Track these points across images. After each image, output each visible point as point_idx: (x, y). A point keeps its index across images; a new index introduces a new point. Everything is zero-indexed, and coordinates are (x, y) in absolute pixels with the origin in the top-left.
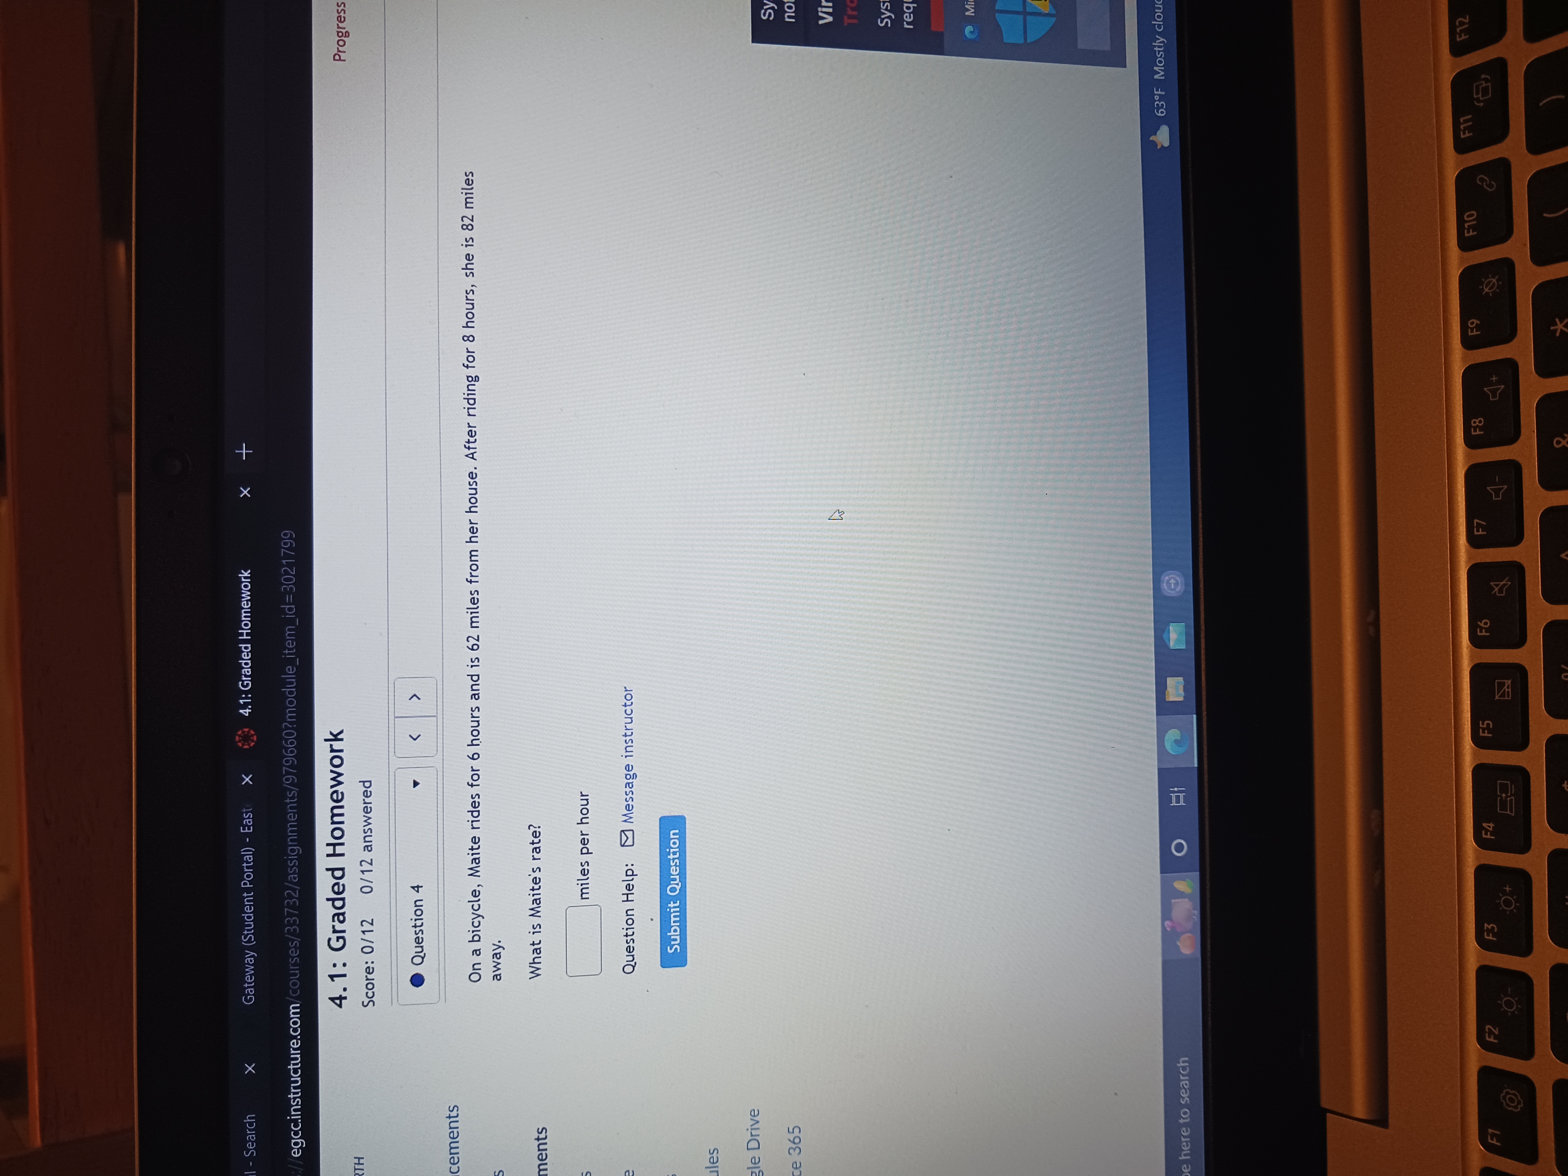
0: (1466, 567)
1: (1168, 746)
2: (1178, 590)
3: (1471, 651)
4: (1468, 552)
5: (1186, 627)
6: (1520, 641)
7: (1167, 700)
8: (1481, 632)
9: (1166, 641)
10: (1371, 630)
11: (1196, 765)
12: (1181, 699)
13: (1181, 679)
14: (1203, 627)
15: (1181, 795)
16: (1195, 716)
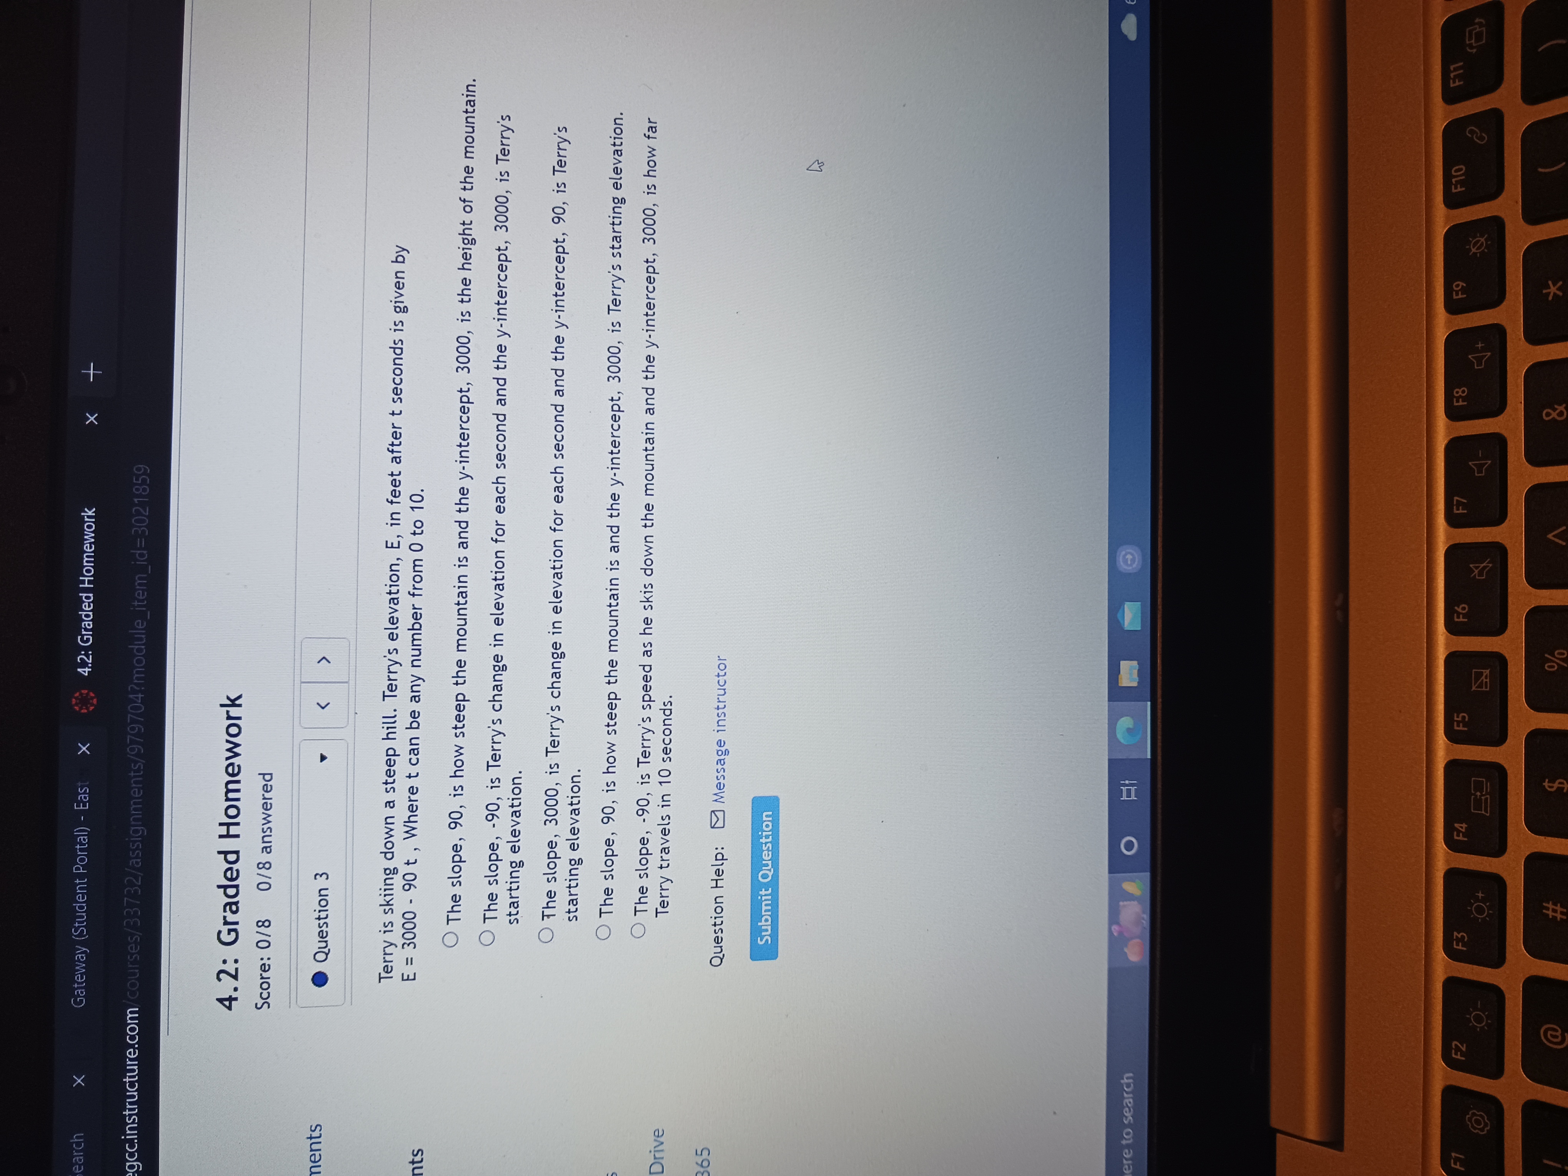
0: (1444, 548)
1: (1120, 735)
2: (1134, 566)
3: (1447, 639)
4: (1446, 531)
5: (1143, 606)
6: (1501, 628)
7: (1120, 685)
8: (1458, 617)
9: (1121, 622)
10: (1339, 613)
11: (1149, 757)
12: (1135, 684)
13: (1135, 663)
14: (1160, 607)
15: (1133, 789)
16: (1149, 703)
